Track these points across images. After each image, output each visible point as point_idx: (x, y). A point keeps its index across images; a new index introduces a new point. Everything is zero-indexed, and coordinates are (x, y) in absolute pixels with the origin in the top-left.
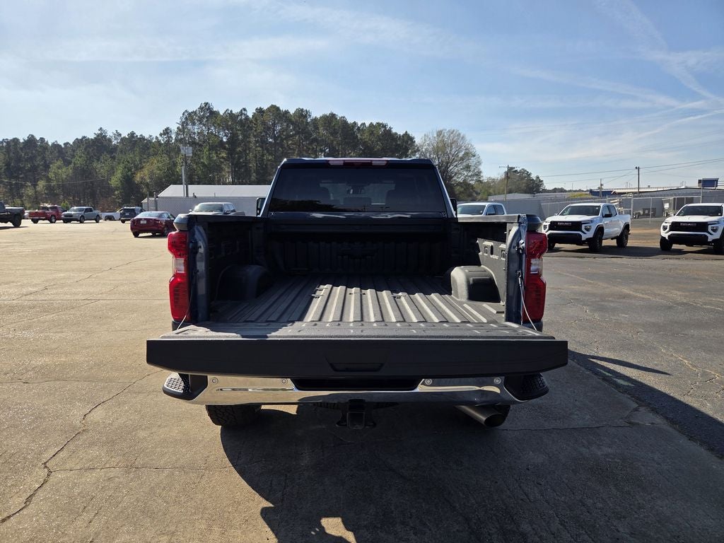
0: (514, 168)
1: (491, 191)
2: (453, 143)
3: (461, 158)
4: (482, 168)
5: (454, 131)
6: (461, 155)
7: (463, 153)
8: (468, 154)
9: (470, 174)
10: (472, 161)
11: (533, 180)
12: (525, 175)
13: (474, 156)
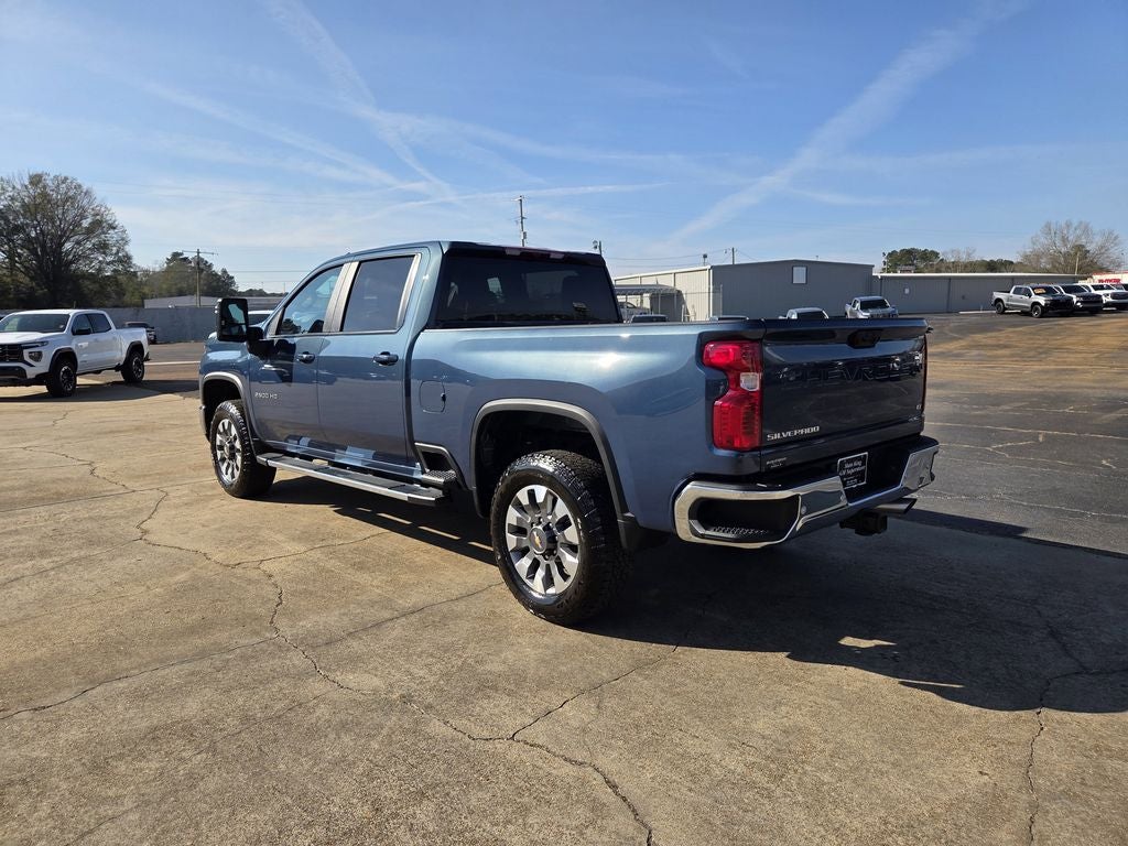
0: (182, 254)
1: (146, 290)
2: (67, 201)
3: (87, 229)
4: (130, 249)
5: (66, 179)
6: (85, 223)
7: (89, 220)
8: (100, 225)
9: (109, 259)
10: (112, 236)
11: (216, 274)
12: (201, 266)
13: (114, 228)
